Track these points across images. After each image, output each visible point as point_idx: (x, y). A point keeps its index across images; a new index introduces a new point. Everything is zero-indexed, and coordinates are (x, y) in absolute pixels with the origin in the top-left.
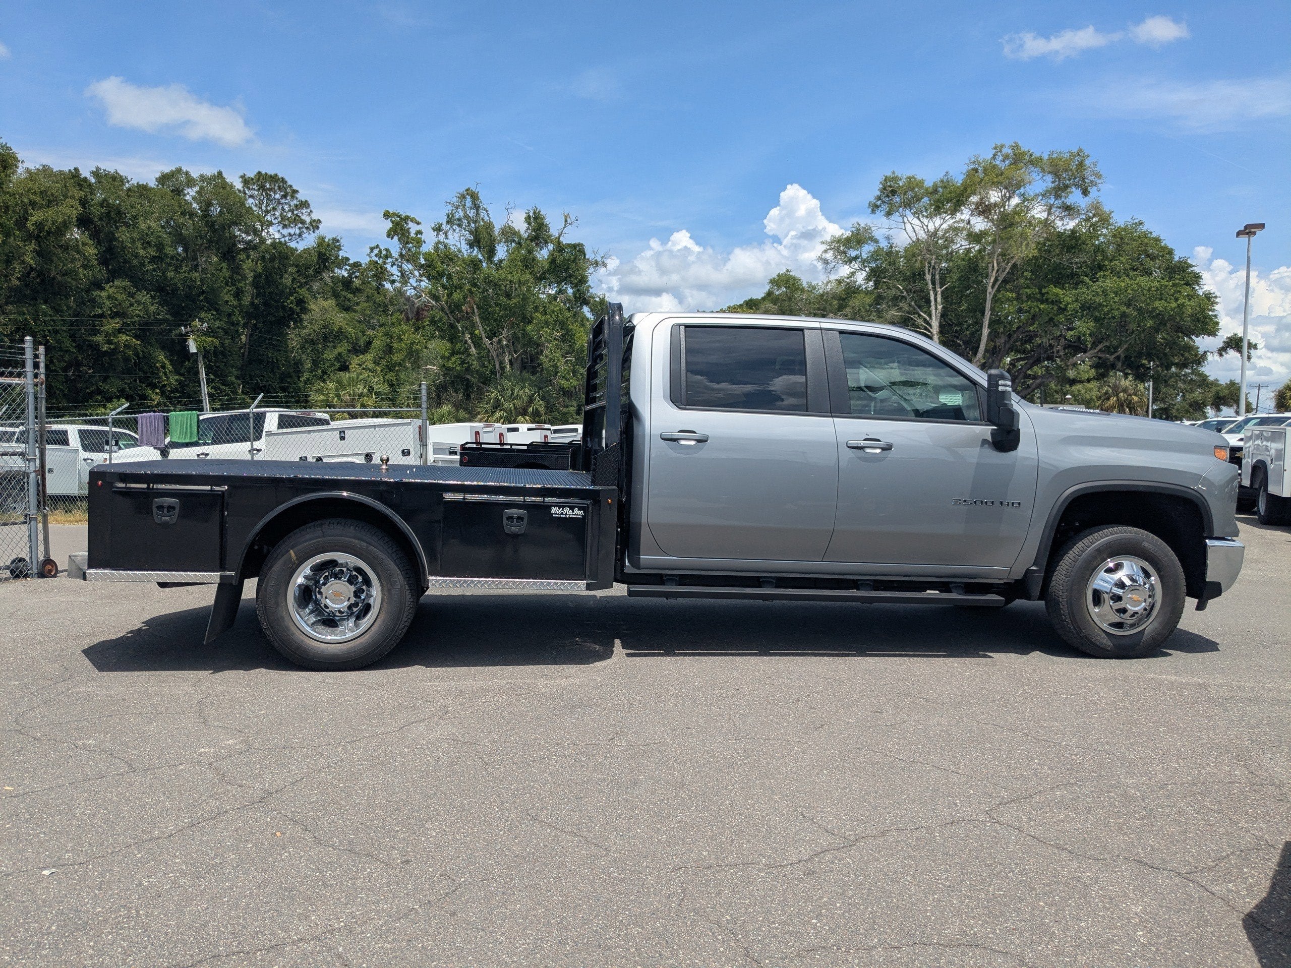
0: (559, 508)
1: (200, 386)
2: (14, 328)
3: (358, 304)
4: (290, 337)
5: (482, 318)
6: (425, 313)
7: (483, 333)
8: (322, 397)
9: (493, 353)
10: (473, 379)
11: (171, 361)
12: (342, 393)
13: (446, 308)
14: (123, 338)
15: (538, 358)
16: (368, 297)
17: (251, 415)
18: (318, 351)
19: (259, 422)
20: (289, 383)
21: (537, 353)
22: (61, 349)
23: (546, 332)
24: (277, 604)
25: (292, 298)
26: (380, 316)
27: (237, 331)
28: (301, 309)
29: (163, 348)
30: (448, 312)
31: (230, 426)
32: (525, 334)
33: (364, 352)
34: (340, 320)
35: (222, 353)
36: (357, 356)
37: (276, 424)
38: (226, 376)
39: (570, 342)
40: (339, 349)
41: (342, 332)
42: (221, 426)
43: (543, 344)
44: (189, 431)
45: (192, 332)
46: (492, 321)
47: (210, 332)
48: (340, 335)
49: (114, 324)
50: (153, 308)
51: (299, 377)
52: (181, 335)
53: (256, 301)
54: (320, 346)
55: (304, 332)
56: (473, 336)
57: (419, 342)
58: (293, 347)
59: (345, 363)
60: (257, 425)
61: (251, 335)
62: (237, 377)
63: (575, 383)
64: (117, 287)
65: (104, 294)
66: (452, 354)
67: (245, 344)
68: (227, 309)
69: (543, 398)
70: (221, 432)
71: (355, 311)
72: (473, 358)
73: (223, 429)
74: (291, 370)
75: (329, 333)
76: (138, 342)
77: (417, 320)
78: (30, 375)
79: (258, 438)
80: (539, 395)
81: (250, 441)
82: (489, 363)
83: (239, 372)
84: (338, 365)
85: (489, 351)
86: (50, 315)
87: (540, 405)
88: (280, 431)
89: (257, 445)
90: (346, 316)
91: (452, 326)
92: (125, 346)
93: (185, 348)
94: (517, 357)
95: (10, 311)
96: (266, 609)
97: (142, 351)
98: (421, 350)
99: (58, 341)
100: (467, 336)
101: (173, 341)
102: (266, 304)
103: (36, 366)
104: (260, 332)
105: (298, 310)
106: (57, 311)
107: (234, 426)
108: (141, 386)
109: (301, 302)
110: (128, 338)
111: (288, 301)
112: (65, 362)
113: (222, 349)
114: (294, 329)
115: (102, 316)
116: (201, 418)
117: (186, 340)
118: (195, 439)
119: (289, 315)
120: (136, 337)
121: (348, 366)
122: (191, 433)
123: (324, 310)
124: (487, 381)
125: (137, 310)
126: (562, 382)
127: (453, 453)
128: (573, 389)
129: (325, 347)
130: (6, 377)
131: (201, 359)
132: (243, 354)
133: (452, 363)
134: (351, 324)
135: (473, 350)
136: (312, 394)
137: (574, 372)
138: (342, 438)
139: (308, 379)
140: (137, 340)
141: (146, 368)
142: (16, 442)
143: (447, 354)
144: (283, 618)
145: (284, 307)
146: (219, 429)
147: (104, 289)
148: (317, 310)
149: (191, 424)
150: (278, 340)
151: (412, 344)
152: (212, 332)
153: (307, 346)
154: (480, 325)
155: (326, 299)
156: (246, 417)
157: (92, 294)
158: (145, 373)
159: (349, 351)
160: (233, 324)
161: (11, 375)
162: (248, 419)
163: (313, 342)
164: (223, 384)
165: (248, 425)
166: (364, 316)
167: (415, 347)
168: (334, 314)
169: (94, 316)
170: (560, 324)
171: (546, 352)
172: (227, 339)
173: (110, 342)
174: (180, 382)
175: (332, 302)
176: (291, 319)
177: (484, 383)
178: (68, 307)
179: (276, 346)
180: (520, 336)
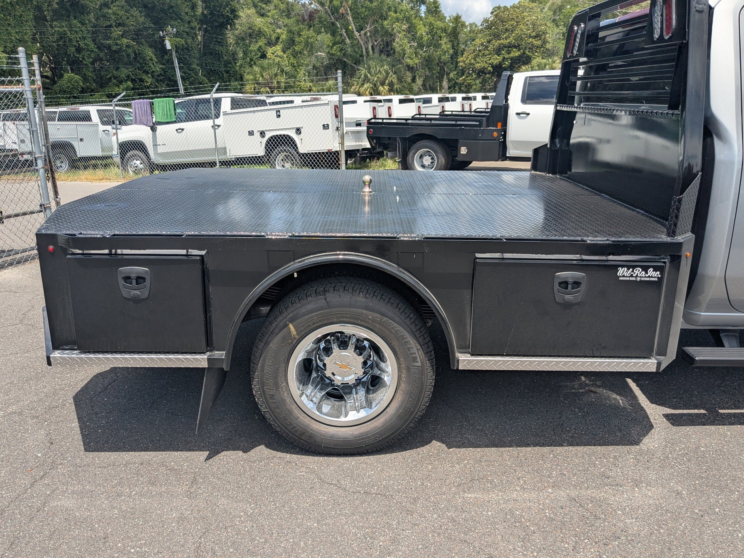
0: (628, 269)
1: (175, 71)
2: (59, 37)
3: (269, 11)
4: (228, 36)
5: (354, 18)
6: (315, 15)
7: (354, 28)
8: (252, 77)
9: (362, 43)
10: (348, 62)
11: (155, 55)
12: (264, 74)
13: (329, 11)
14: (125, 41)
15: (392, 45)
16: (275, 6)
17: (212, 100)
18: (246, 45)
19: (217, 105)
20: (230, 67)
21: (391, 41)
22: (88, 50)
23: (397, 25)
24: (277, 386)
25: (227, 9)
26: (284, 19)
27: (195, 33)
28: (234, 17)
29: (151, 46)
30: (330, 14)
31: (197, 108)
32: (383, 27)
33: (275, 44)
34: (259, 21)
35: (187, 49)
36: (271, 48)
37: (230, 107)
38: (191, 64)
39: (413, 32)
40: (260, 44)
41: (260, 31)
42: (191, 109)
43: (395, 34)
44: (168, 113)
45: (167, 35)
46: (360, 19)
47: (177, 35)
48: (260, 34)
49: (117, 32)
50: (142, 19)
51: (236, 63)
52: (160, 37)
53: (205, 12)
54: (247, 41)
55: (237, 32)
56: (347, 30)
57: (312, 36)
58: (231, 43)
59: (263, 52)
60: (216, 107)
61: (204, 35)
62: (198, 65)
63: (417, 61)
64: (118, 6)
65: (110, 11)
66: (334, 44)
67: (201, 42)
68: (187, 18)
69: (395, 73)
70: (191, 113)
71: (268, 16)
72: (348, 46)
73: (192, 111)
74: (231, 59)
75: (253, 32)
76: (135, 43)
77: (310, 20)
78: (27, 82)
79: (217, 116)
80: (392, 71)
81: (212, 119)
82: (359, 49)
83: (198, 62)
84: (260, 54)
85: (358, 41)
86: (79, 27)
87: (393, 78)
88: (234, 111)
89: (218, 122)
90: (263, 20)
91: (333, 24)
92: (127, 46)
93: (164, 46)
94: (377, 44)
95: (55, 25)
96: (264, 391)
97: (138, 50)
98: (314, 42)
99: (86, 44)
100: (344, 31)
101: (156, 41)
102: (211, 13)
103: (32, 73)
104: (210, 33)
105: (232, 16)
106: (83, 24)
107: (200, 108)
108: (139, 73)
109: (233, 11)
110: (128, 41)
111: (226, 11)
112: (92, 58)
113: (186, 46)
114: (230, 30)
115: (110, 26)
116: (176, 102)
117: (164, 41)
118: (174, 119)
119: (227, 21)
120: (133, 40)
121: (266, 55)
122: (171, 115)
123: (248, 16)
124: (358, 62)
125: (131, 22)
126: (408, 61)
127: (359, 125)
128: (415, 65)
129: (250, 43)
130: (7, 85)
131: (174, 53)
132: (200, 48)
133: (335, 50)
134: (266, 25)
135: (348, 41)
136: (245, 74)
137: (416, 53)
138: (279, 116)
139: (242, 65)
140: (134, 42)
141: (141, 61)
142: (58, 120)
143: (331, 45)
144: (284, 401)
145: (223, 15)
146: (189, 111)
147: (110, 8)
148: (244, 16)
149: (169, 108)
150: (221, 38)
151: (308, 38)
152: (179, 34)
153: (239, 41)
154: (352, 22)
155: (249, 9)
156: (208, 101)
157: (103, 12)
158: (141, 64)
159: (266, 44)
160: (192, 28)
161: (10, 83)
162: (209, 102)
163: (243, 39)
164: (189, 70)
165: (210, 108)
166: (274, 19)
167: (310, 40)
168: (255, 19)
169: (106, 27)
170: (406, 19)
171: (397, 40)
172: (189, 39)
173: (117, 44)
174: (163, 69)
175: (253, 11)
176: (228, 24)
177: (355, 64)
178: (90, 21)
179: (219, 42)
180: (379, 29)
